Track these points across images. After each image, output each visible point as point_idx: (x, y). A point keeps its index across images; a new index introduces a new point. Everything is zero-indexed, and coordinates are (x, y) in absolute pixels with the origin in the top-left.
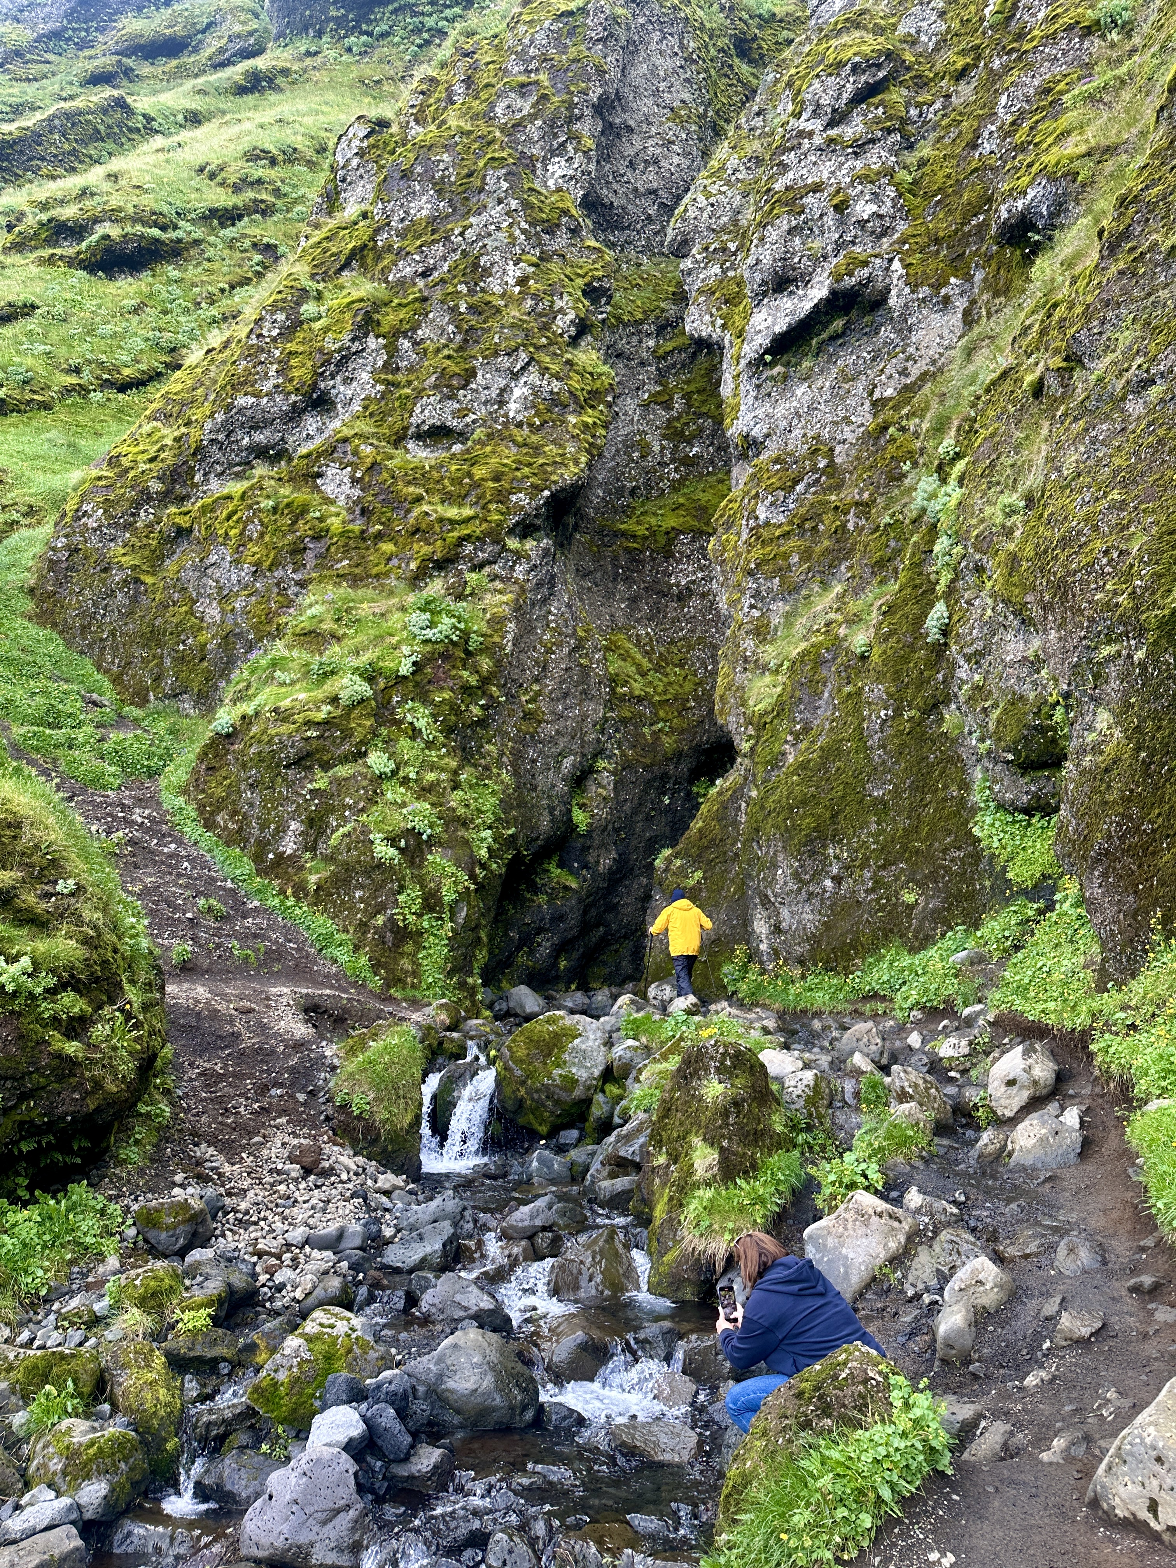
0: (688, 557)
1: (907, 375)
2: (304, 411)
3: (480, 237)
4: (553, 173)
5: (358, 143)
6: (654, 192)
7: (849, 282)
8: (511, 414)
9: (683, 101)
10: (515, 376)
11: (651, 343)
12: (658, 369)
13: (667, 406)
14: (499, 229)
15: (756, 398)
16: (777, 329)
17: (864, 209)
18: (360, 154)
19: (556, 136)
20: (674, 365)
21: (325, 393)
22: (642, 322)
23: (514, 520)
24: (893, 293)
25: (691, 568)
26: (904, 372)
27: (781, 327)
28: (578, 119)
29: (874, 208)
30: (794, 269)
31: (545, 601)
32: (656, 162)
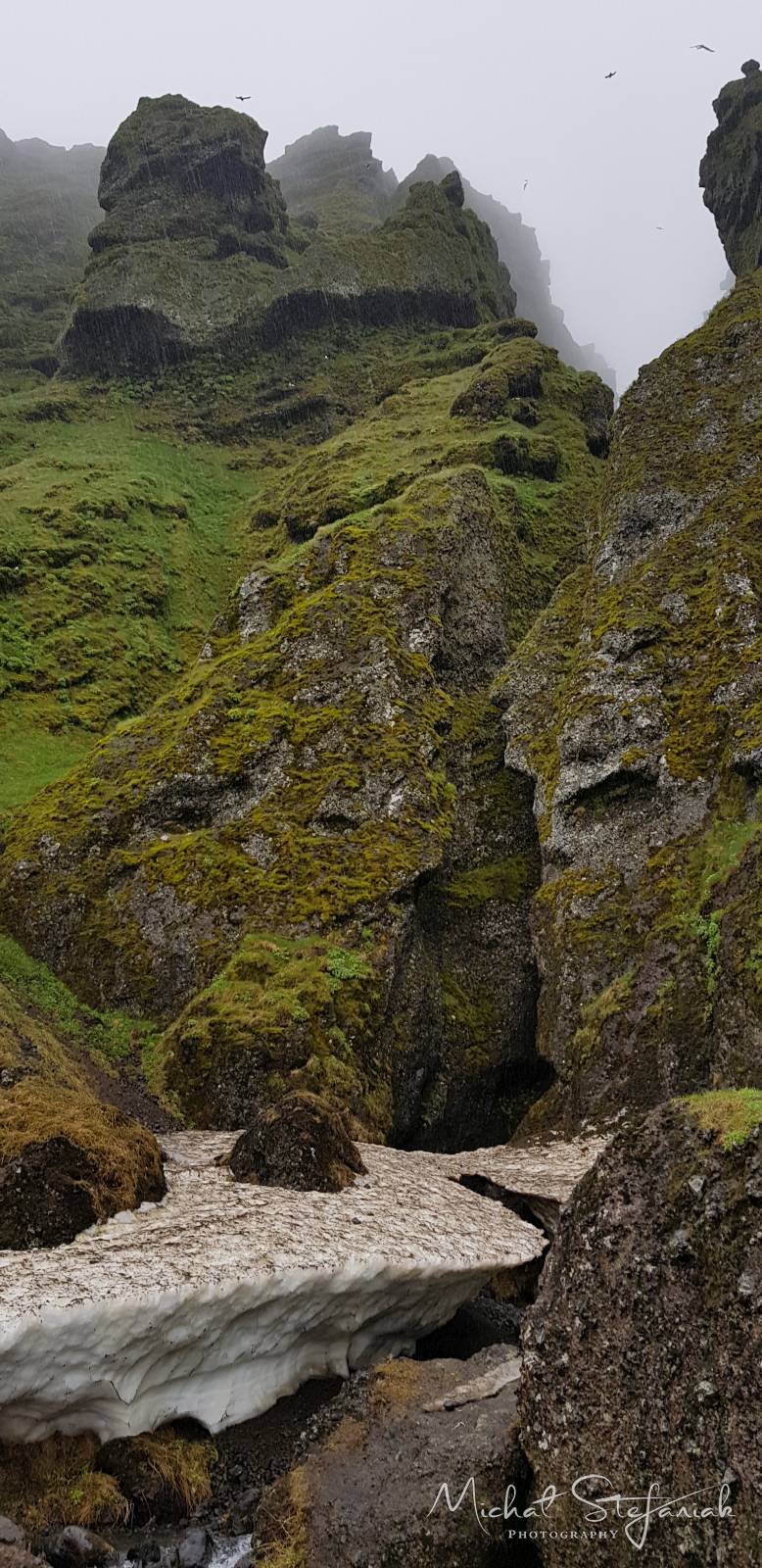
0: (496, 917)
1: (671, 834)
2: (226, 788)
3: (365, 682)
4: (414, 640)
5: (258, 584)
6: (470, 646)
7: (634, 767)
8: (390, 813)
9: (492, 585)
10: (393, 786)
11: (469, 756)
12: (473, 775)
13: (480, 802)
14: (380, 678)
15: (565, 826)
16: (582, 785)
17: (643, 722)
18: (261, 592)
19: (418, 616)
20: (483, 774)
21: (247, 777)
22: (463, 741)
23: (394, 890)
24: (661, 778)
25: (497, 926)
26: (670, 832)
27: (585, 784)
28: (432, 604)
29: (649, 722)
30: (595, 749)
32: (473, 626)
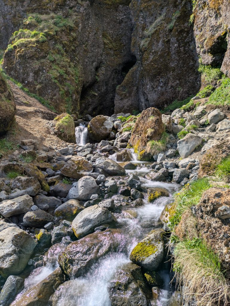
0: (122, 11)
31: (88, 19)
